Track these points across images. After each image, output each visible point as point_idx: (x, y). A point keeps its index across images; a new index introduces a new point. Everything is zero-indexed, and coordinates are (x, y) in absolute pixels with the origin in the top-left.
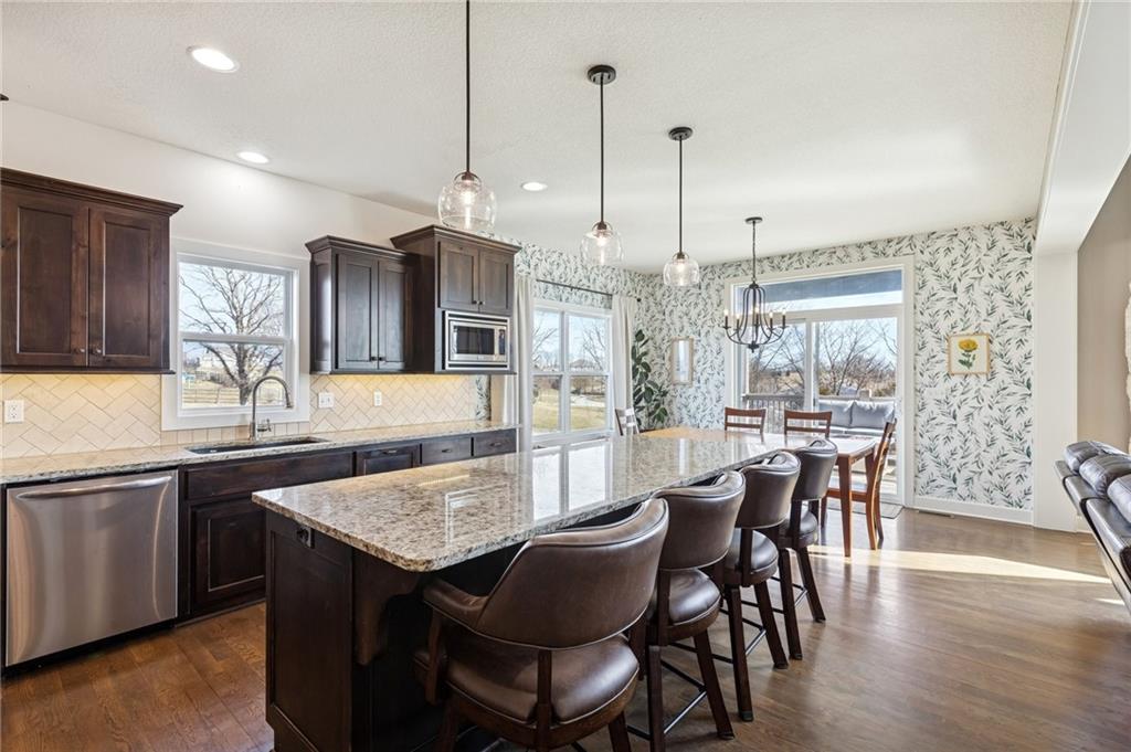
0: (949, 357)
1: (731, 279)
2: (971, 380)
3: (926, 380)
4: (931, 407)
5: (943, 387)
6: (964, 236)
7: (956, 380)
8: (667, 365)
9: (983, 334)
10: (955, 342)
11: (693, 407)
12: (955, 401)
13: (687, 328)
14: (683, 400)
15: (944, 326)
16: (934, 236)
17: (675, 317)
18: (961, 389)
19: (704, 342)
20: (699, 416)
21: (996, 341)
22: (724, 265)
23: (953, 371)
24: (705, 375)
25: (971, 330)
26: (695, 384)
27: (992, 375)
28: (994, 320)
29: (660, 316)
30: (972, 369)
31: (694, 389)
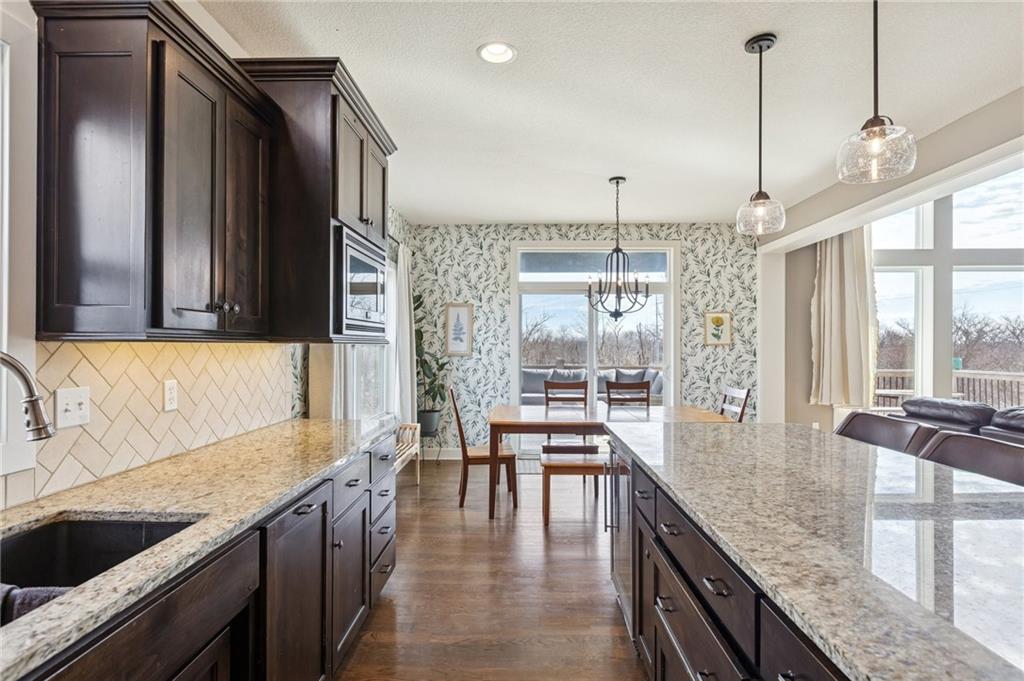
0: (705, 331)
1: (517, 242)
2: (719, 349)
3: (688, 350)
4: (693, 373)
5: (701, 356)
6: (714, 230)
7: (709, 350)
8: (440, 333)
9: (726, 312)
10: (710, 316)
11: (472, 380)
12: (708, 368)
13: (466, 291)
14: (461, 374)
15: (701, 304)
16: (694, 227)
17: (450, 278)
18: (712, 358)
19: (486, 308)
20: (479, 391)
21: (735, 318)
22: (509, 225)
23: (709, 342)
24: (487, 346)
25: (719, 309)
26: (476, 355)
27: (732, 346)
28: (734, 301)
29: (432, 276)
30: (721, 341)
31: (473, 360)
